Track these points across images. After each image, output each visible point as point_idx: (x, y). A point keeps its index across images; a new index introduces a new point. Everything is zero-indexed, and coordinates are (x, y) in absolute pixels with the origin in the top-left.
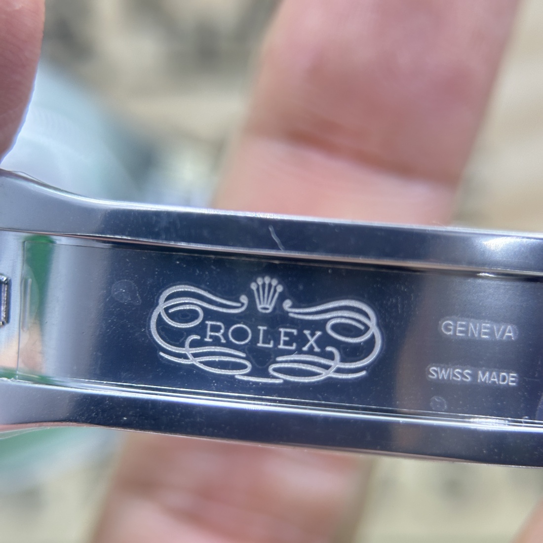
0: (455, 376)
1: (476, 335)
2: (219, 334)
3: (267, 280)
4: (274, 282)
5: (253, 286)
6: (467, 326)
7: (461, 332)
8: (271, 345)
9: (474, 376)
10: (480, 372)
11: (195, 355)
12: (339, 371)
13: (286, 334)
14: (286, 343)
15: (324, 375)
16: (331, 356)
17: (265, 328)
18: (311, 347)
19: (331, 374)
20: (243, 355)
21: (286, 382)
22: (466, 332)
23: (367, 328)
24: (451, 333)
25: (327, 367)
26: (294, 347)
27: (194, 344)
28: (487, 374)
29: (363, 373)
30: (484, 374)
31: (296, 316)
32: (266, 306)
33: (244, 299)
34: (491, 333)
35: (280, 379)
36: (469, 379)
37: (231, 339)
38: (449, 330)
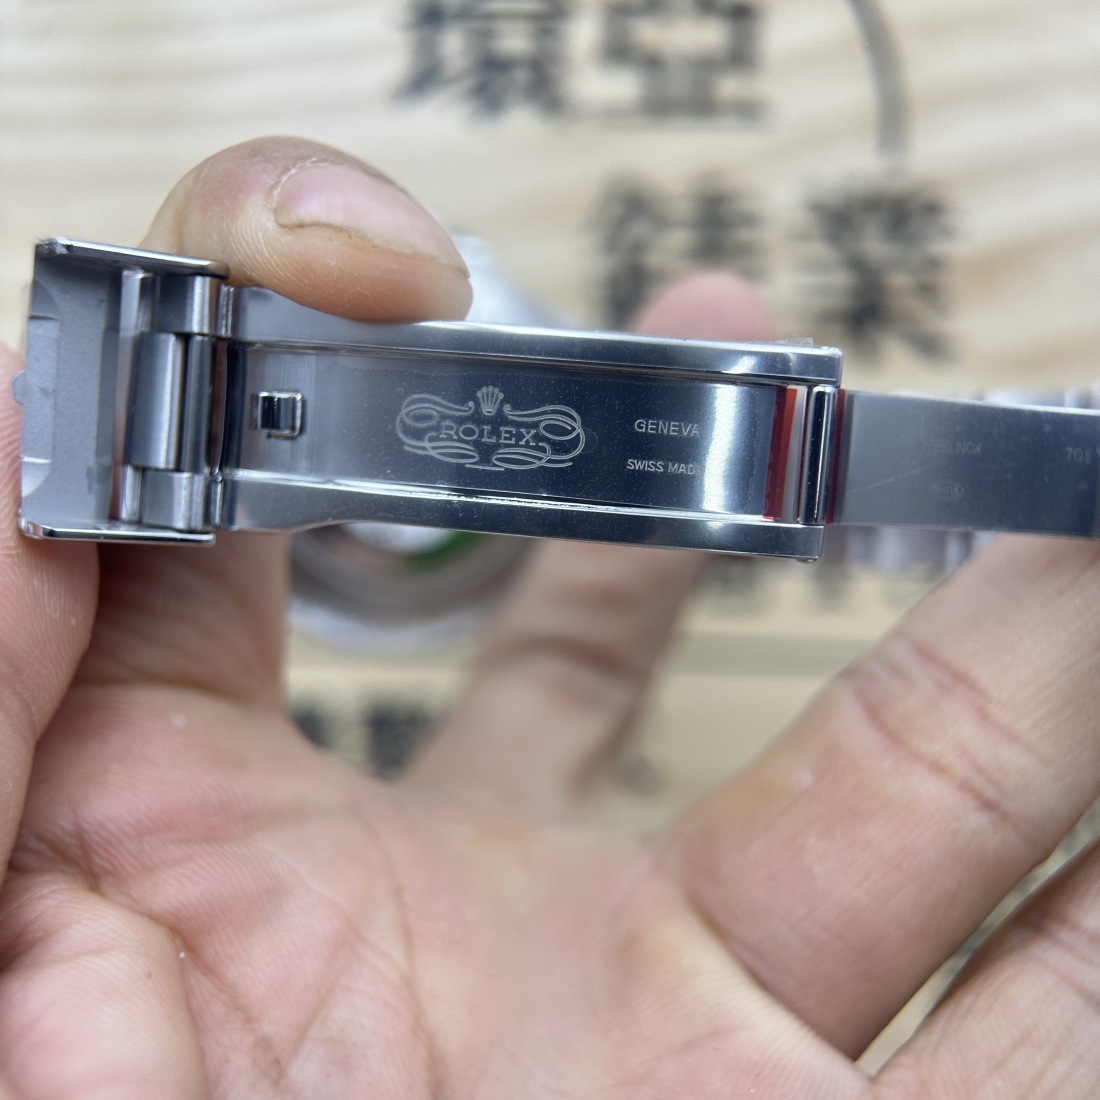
0: (649, 466)
1: (665, 432)
2: (452, 433)
3: (491, 388)
4: (497, 391)
5: (479, 394)
6: (657, 425)
7: (652, 429)
8: (494, 440)
9: (666, 467)
10: (670, 464)
11: (433, 448)
12: (549, 461)
13: (506, 432)
14: (506, 438)
15: (538, 464)
16: (543, 450)
17: (489, 427)
18: (527, 442)
19: (543, 463)
20: (472, 448)
21: (506, 469)
22: (656, 430)
23: (574, 429)
24: (644, 430)
25: (540, 459)
26: (513, 442)
27: (431, 440)
28: (676, 466)
29: (571, 464)
30: (673, 466)
31: (515, 418)
32: (488, 409)
33: (471, 404)
34: (680, 431)
35: (502, 467)
36: (662, 470)
37: (462, 436)
38: (642, 428)
